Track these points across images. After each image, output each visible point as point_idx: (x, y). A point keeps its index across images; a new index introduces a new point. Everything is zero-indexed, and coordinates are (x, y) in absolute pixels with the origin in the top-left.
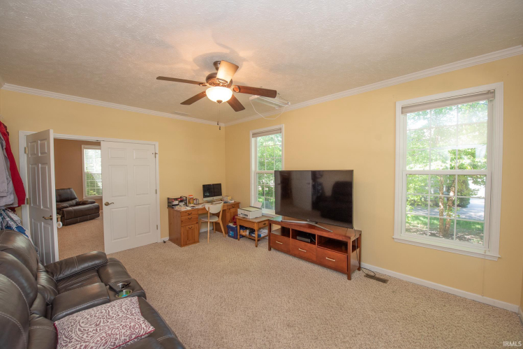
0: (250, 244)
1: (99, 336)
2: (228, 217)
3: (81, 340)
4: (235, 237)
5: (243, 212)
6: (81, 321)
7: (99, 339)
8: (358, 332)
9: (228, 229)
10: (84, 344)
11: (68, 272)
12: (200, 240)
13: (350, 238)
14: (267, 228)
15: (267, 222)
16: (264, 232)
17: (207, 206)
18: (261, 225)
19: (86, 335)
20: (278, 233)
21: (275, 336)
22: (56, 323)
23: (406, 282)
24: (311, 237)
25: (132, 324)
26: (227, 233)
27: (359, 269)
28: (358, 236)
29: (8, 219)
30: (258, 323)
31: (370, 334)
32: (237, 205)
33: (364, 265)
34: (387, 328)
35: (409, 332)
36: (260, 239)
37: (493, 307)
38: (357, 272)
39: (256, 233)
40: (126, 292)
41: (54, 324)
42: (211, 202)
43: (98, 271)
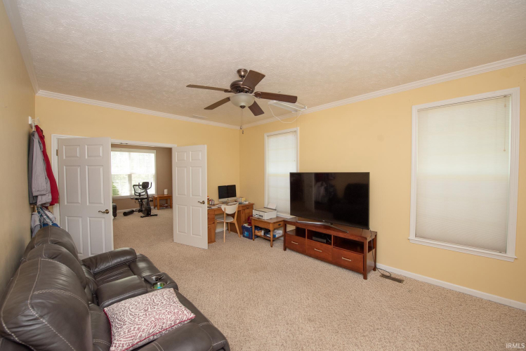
0: (265, 245)
1: (149, 320)
2: (243, 217)
3: (134, 323)
4: (250, 237)
5: (257, 212)
6: (131, 307)
7: (149, 322)
8: (376, 327)
9: (243, 229)
10: (137, 327)
11: (103, 267)
12: (216, 240)
13: (366, 239)
14: (283, 229)
15: (282, 223)
16: (279, 233)
17: (223, 207)
18: (276, 225)
19: (137, 319)
20: (294, 234)
21: (297, 329)
22: (106, 309)
23: (422, 282)
24: (326, 238)
25: (176, 311)
26: (242, 233)
27: (375, 269)
28: (373, 237)
29: (45, 217)
30: (280, 317)
31: (389, 329)
32: (250, 206)
33: (379, 265)
34: (405, 324)
35: (427, 328)
36: (275, 239)
37: (509, 307)
38: (373, 272)
39: (271, 233)
40: (161, 284)
41: (104, 311)
42: (226, 203)
43: (129, 266)
